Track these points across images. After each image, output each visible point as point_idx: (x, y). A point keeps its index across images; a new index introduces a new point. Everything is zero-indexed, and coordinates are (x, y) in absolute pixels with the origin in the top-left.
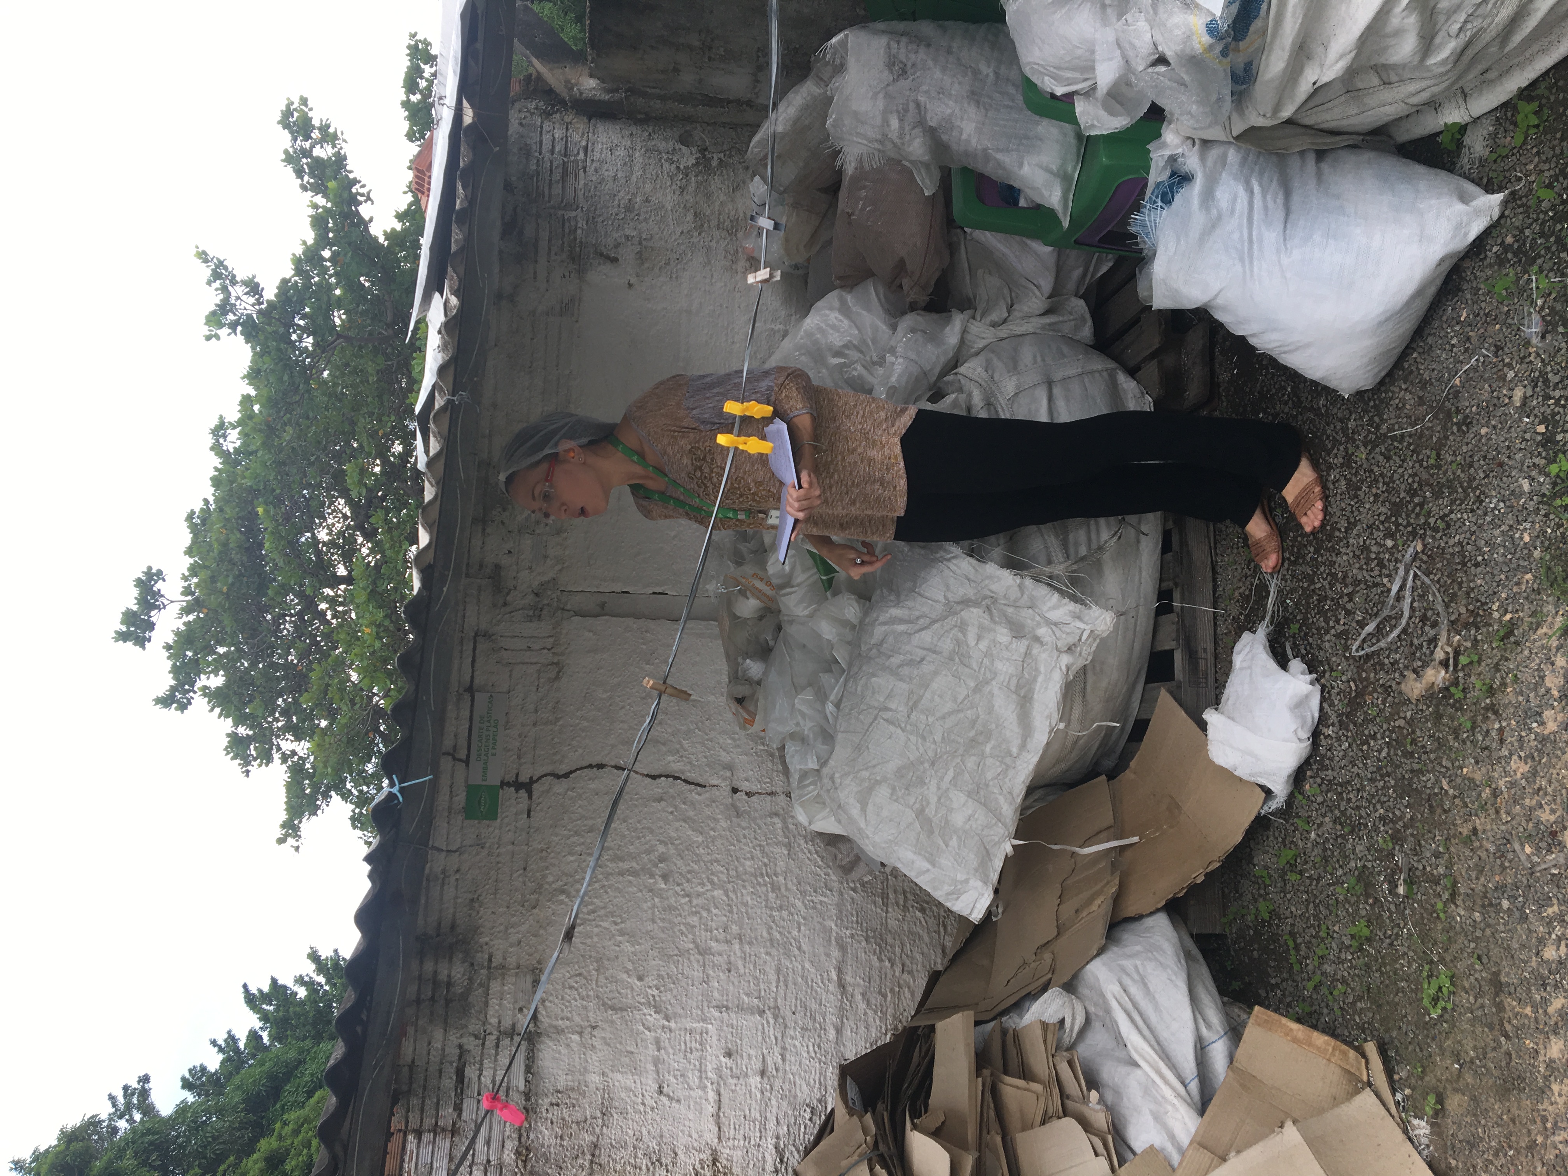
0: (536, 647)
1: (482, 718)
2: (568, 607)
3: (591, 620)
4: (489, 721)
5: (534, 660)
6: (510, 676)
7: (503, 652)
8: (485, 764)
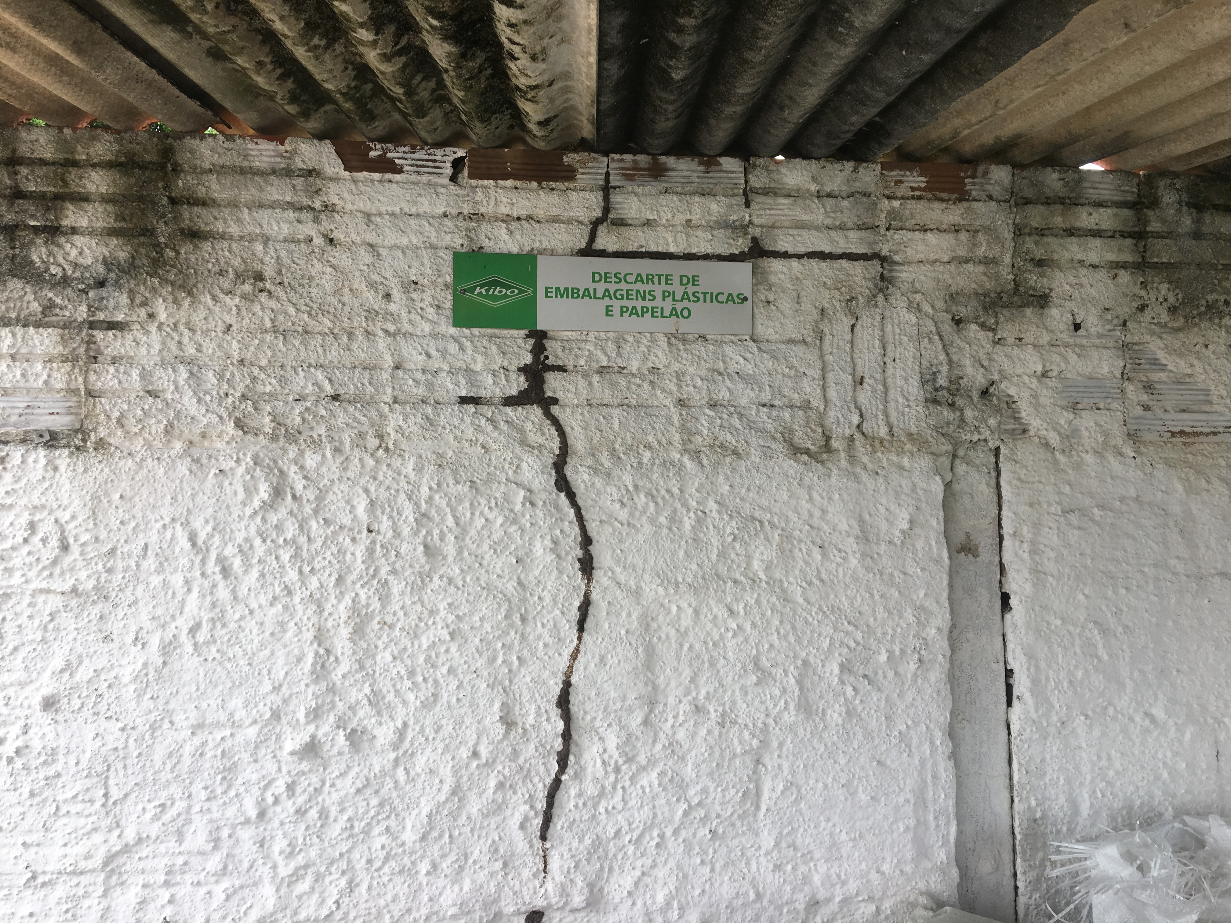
0: (864, 397)
1: (694, 281)
2: (961, 468)
3: (936, 523)
4: (685, 296)
5: (832, 393)
6: (791, 341)
7: (847, 322)
8: (587, 293)
